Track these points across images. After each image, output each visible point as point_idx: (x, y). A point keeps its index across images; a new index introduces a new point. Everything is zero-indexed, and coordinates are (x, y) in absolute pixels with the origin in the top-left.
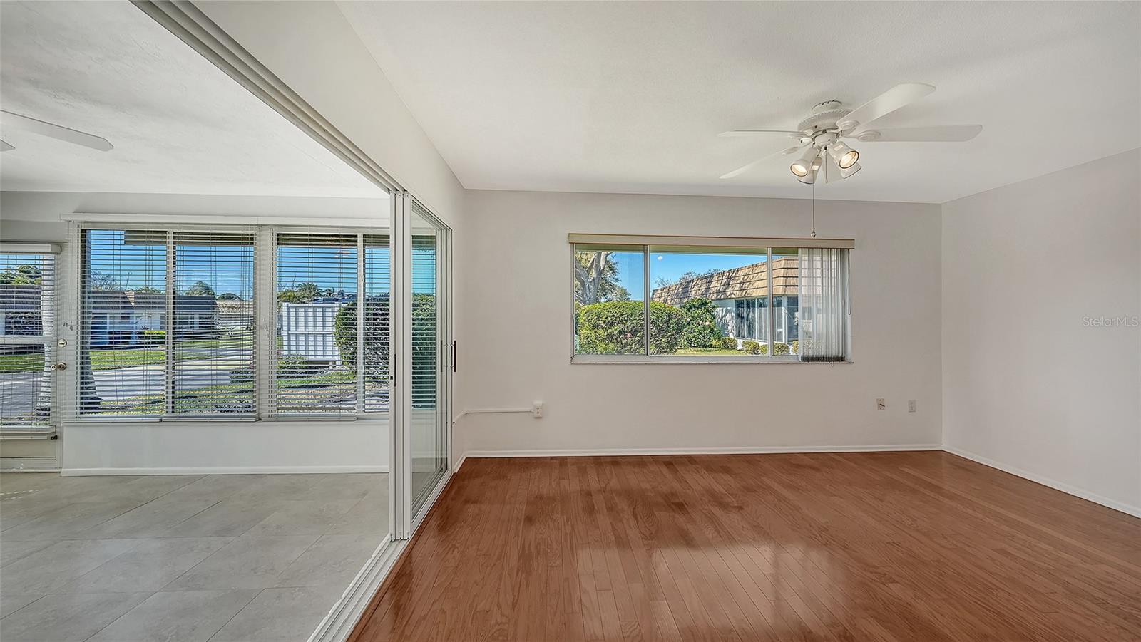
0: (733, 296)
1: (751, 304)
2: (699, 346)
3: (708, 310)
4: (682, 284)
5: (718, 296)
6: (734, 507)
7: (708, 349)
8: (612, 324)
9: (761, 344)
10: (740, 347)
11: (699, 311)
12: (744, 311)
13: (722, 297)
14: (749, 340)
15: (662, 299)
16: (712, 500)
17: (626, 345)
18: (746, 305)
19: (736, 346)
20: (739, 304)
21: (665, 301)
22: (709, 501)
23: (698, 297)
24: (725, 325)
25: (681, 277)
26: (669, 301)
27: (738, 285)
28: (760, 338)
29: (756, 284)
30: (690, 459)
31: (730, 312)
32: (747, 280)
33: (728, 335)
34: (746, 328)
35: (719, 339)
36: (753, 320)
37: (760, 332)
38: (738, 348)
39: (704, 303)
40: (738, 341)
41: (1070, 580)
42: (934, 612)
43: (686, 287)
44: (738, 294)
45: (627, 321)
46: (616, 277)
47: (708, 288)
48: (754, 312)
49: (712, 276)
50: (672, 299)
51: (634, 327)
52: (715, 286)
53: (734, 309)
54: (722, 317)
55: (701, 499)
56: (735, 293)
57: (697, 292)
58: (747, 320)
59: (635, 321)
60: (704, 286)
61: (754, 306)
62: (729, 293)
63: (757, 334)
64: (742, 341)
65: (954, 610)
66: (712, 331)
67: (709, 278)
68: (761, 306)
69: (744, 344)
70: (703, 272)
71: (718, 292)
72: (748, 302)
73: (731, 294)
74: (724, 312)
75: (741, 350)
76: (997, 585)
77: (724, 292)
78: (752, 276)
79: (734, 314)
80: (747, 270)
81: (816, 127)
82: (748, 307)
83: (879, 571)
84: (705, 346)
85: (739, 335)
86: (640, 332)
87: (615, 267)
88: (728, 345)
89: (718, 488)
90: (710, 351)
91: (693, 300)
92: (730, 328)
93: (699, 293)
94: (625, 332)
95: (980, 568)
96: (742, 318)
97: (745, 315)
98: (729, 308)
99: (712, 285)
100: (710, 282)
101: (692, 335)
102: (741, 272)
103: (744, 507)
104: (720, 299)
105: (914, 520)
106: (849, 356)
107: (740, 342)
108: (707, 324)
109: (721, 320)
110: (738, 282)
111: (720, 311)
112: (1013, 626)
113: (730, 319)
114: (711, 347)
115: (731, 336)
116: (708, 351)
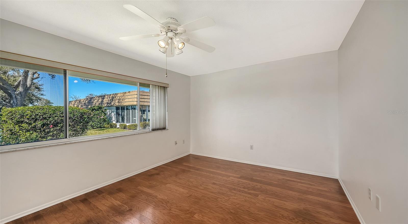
0: (115, 105)
1: (123, 108)
2: (98, 128)
3: (102, 111)
4: (87, 99)
5: (107, 105)
6: (128, 211)
7: (102, 129)
8: (36, 120)
9: (127, 125)
10: (118, 127)
11: (98, 112)
12: (120, 111)
13: (110, 105)
14: (122, 123)
15: (75, 106)
16: (114, 212)
17: (48, 133)
18: (120, 109)
19: (116, 126)
20: (117, 108)
21: (78, 106)
22: (113, 214)
23: (97, 105)
24: (111, 118)
25: (87, 96)
26: (80, 107)
27: (117, 101)
28: (127, 122)
29: (125, 100)
30: (99, 192)
31: (113, 112)
32: (122, 99)
33: (112, 122)
34: (121, 119)
35: (108, 124)
36: (124, 115)
37: (127, 120)
38: (117, 127)
39: (100, 108)
40: (117, 124)
41: (228, 185)
42: (209, 219)
43: (90, 100)
44: (117, 104)
45: (50, 117)
46: (41, 93)
47: (102, 101)
48: (124, 112)
49: (104, 96)
50: (82, 106)
51: (55, 121)
52: (106, 100)
53: (115, 111)
54: (109, 114)
55: (108, 216)
56: (116, 104)
57: (96, 103)
58: (121, 115)
59: (56, 118)
60: (100, 100)
61: (124, 109)
62: (113, 104)
63: (125, 121)
64: (119, 124)
65: (213, 214)
66: (105, 121)
67: (103, 97)
68: (127, 109)
69: (120, 125)
70: (99, 94)
71: (108, 103)
72: (122, 108)
73: (114, 104)
74: (110, 112)
75: (118, 128)
76: (217, 197)
77: (111, 103)
78: (123, 97)
79: (115, 113)
80: (121, 94)
81: (169, 27)
82: (122, 110)
83: (190, 211)
84: (101, 127)
85: (117, 122)
86: (61, 124)
87: (41, 87)
88: (112, 126)
89: (117, 203)
90: (104, 130)
91: (94, 107)
92: (113, 119)
93: (98, 103)
94: (48, 124)
95: (212, 192)
96: (119, 114)
97: (120, 113)
98: (113, 110)
99: (104, 100)
100: (104, 99)
101: (94, 123)
102: (119, 95)
103: (133, 209)
104: (109, 106)
105: (192, 183)
106: (167, 127)
107: (118, 125)
108: (102, 117)
109: (109, 115)
110: (117, 99)
111: (108, 112)
112: (225, 210)
113: (113, 115)
114: (104, 128)
115: (114, 122)
116: (102, 130)
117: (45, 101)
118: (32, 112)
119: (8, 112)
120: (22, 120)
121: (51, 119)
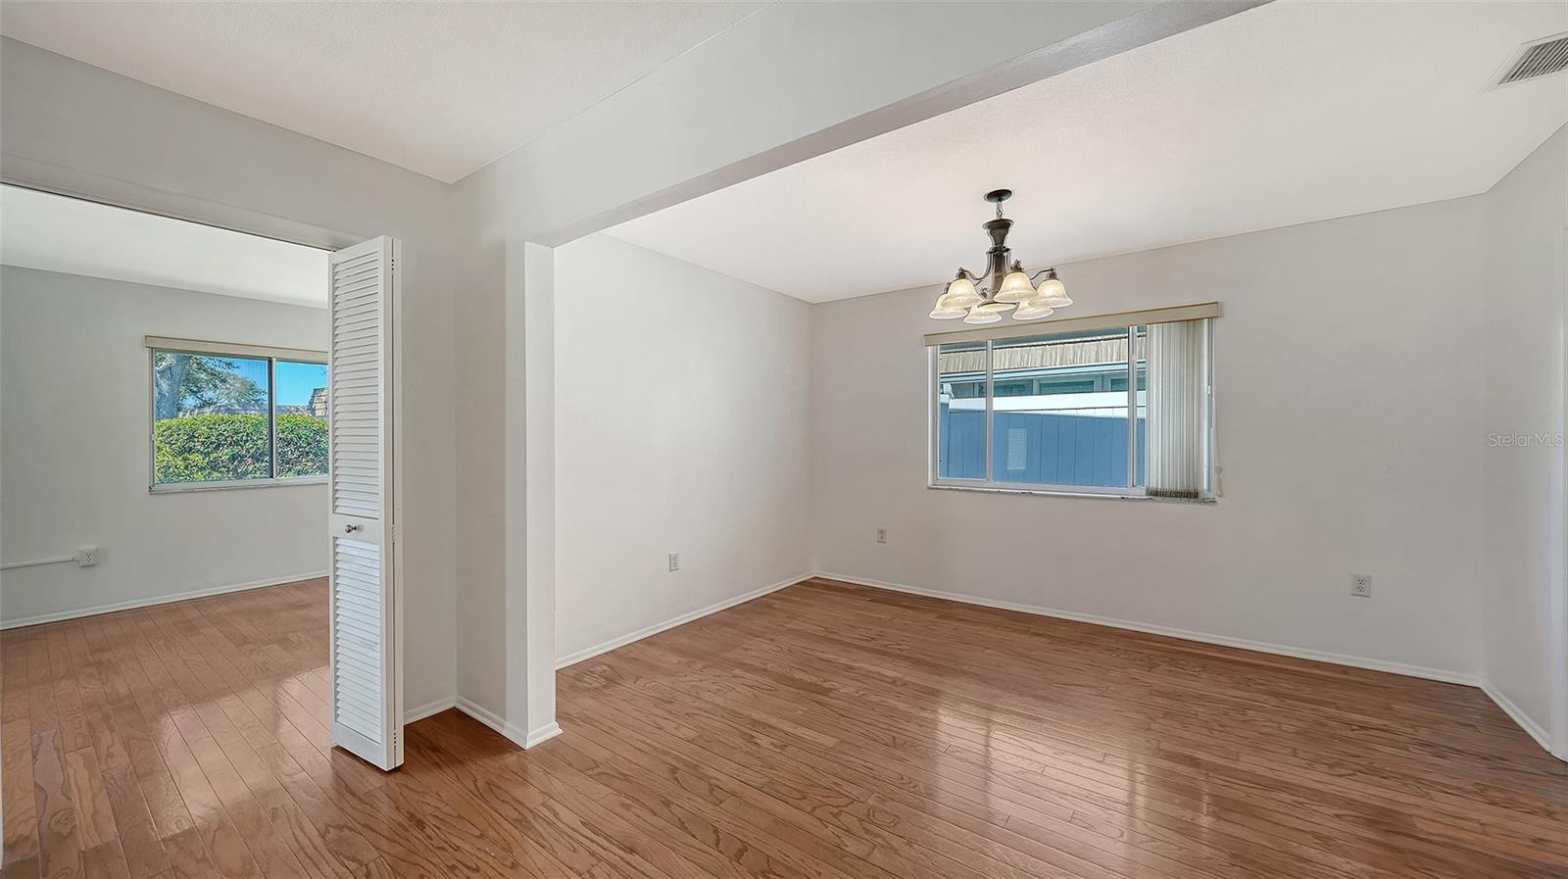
45: (247, 441)
117: (238, 385)
118: (211, 429)
119: (164, 428)
120: (191, 444)
121: (249, 445)
